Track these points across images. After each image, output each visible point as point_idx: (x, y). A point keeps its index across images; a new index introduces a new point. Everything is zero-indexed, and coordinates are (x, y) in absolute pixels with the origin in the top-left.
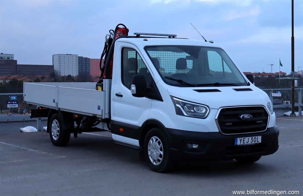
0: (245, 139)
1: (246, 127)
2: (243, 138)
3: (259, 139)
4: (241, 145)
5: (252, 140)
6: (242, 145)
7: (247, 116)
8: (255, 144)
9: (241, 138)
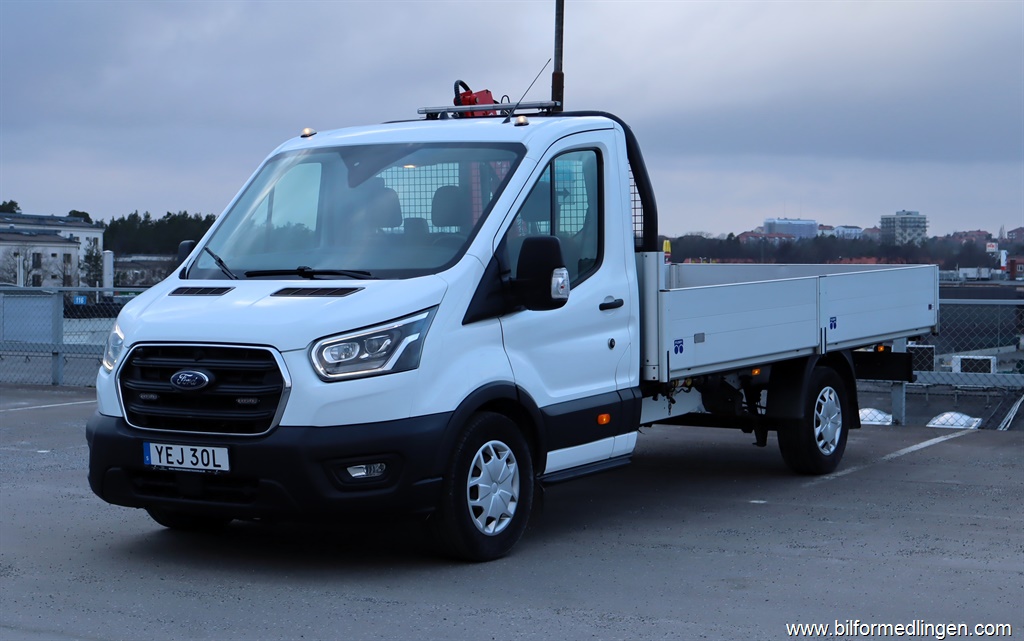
0: (171, 448)
1: (190, 413)
2: (165, 446)
3: (221, 459)
4: (160, 467)
5: (194, 455)
6: (163, 469)
7: (188, 378)
8: (206, 470)
9: (159, 446)
